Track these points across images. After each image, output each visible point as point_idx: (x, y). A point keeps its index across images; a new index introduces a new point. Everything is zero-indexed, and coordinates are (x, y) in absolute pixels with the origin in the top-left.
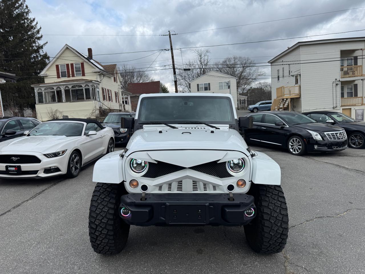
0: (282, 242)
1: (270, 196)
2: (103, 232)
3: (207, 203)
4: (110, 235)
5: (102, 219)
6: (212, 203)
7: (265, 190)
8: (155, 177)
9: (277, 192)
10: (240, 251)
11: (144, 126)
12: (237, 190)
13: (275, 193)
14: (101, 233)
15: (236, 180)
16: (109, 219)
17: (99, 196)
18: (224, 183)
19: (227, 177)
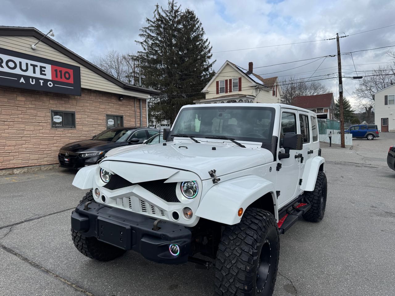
1: (232, 238)
6: (135, 228)
8: (112, 190)
12: (183, 220)
13: (241, 237)
18: (170, 207)
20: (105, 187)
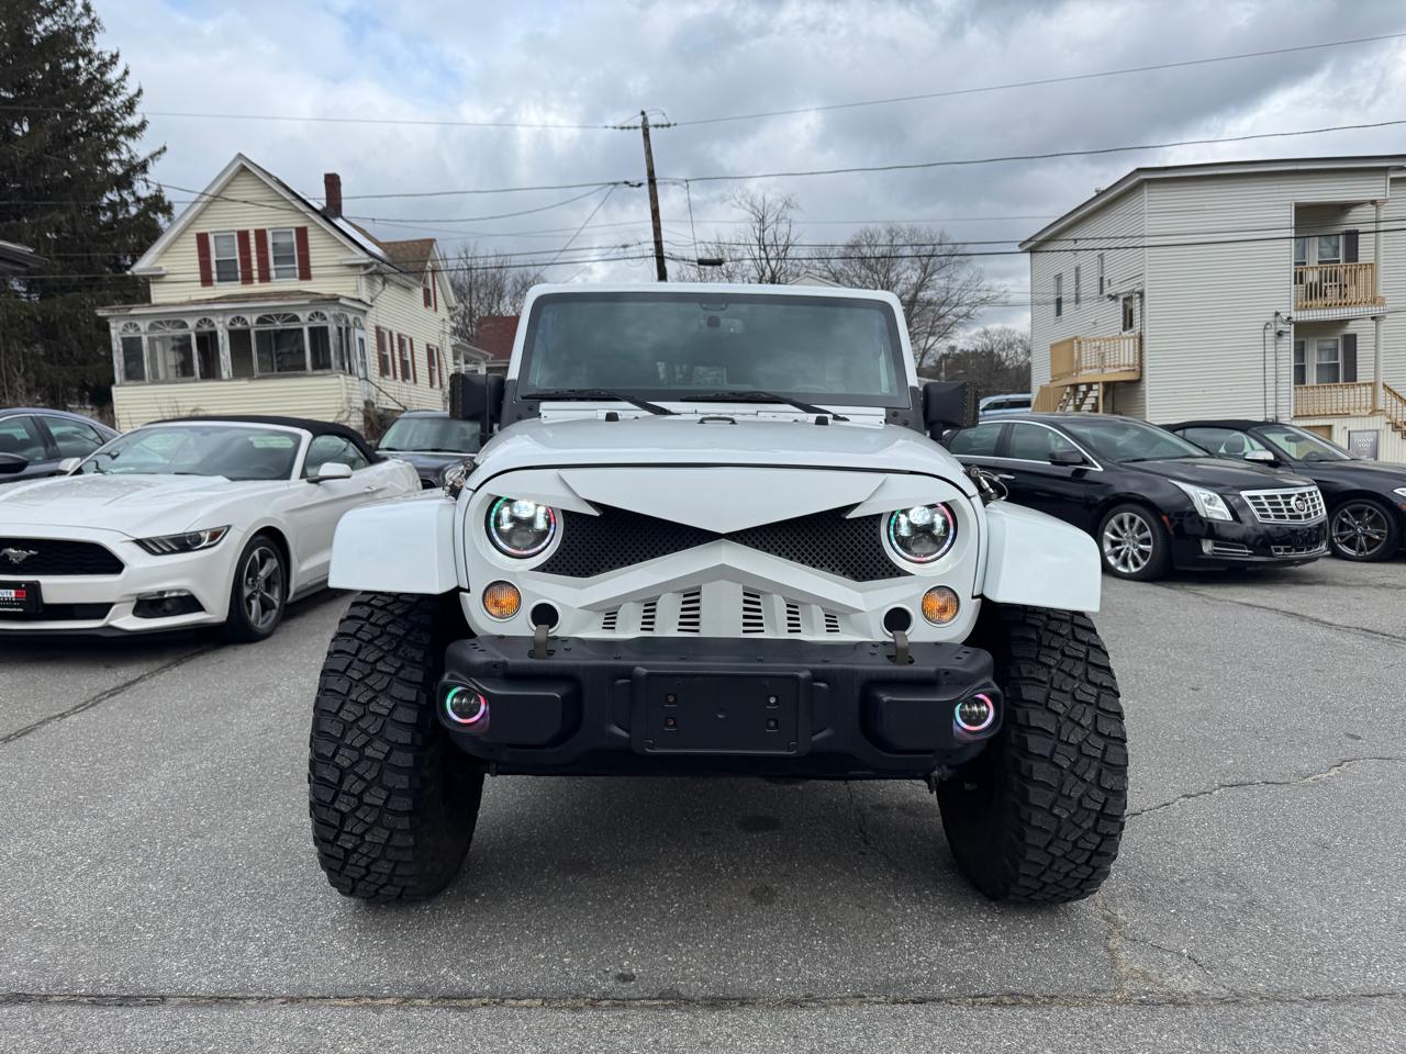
0: (1101, 849)
1: (1052, 663)
2: (367, 799)
3: (805, 669)
4: (395, 813)
5: (364, 746)
6: (824, 671)
7: (1032, 640)
8: (588, 575)
9: (1083, 648)
10: (926, 897)
11: (544, 405)
12: (920, 631)
13: (1075, 653)
14: (361, 803)
15: (919, 591)
16: (395, 746)
17: (353, 652)
18: (869, 599)
19: (883, 576)
20: (544, 570)
